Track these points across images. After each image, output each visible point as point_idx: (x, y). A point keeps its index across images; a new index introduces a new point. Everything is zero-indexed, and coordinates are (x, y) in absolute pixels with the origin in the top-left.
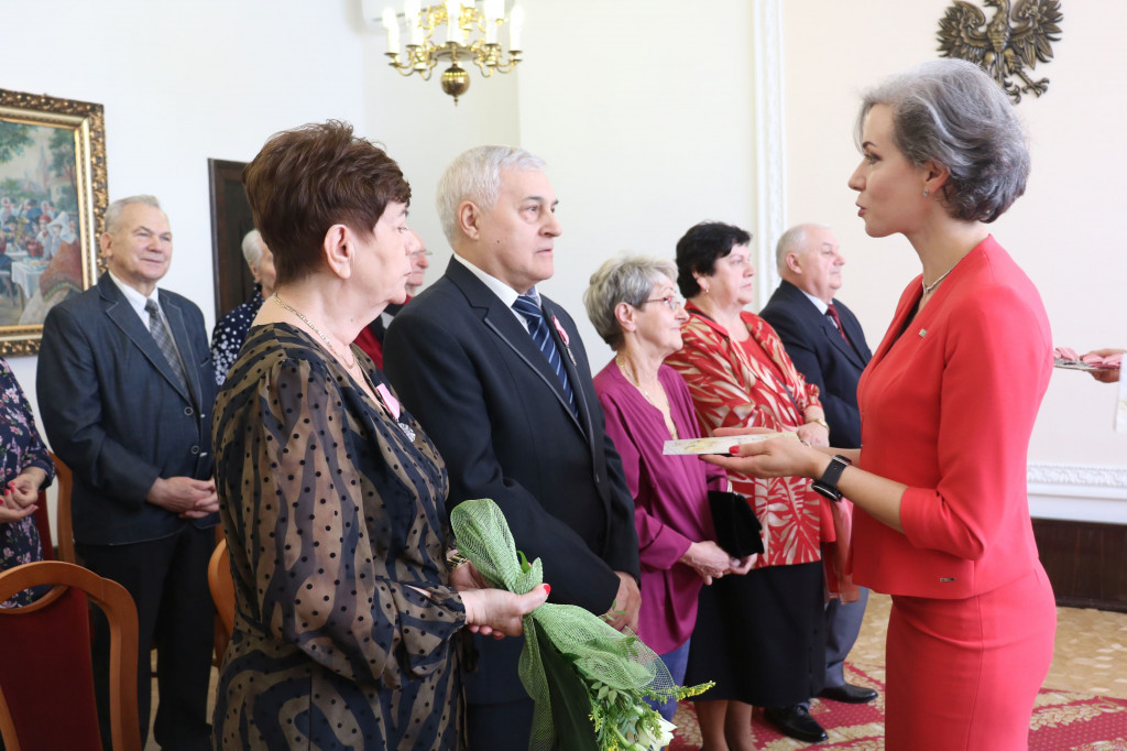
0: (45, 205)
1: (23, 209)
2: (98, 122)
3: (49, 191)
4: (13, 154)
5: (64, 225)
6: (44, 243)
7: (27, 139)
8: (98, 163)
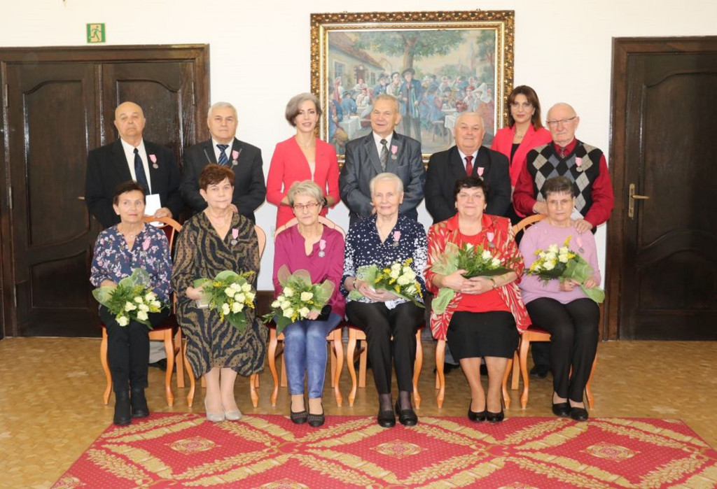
0: (471, 79)
1: (455, 83)
2: (510, 23)
3: (475, 70)
4: (452, 49)
5: (483, 92)
6: (468, 103)
7: (461, 39)
8: (509, 49)
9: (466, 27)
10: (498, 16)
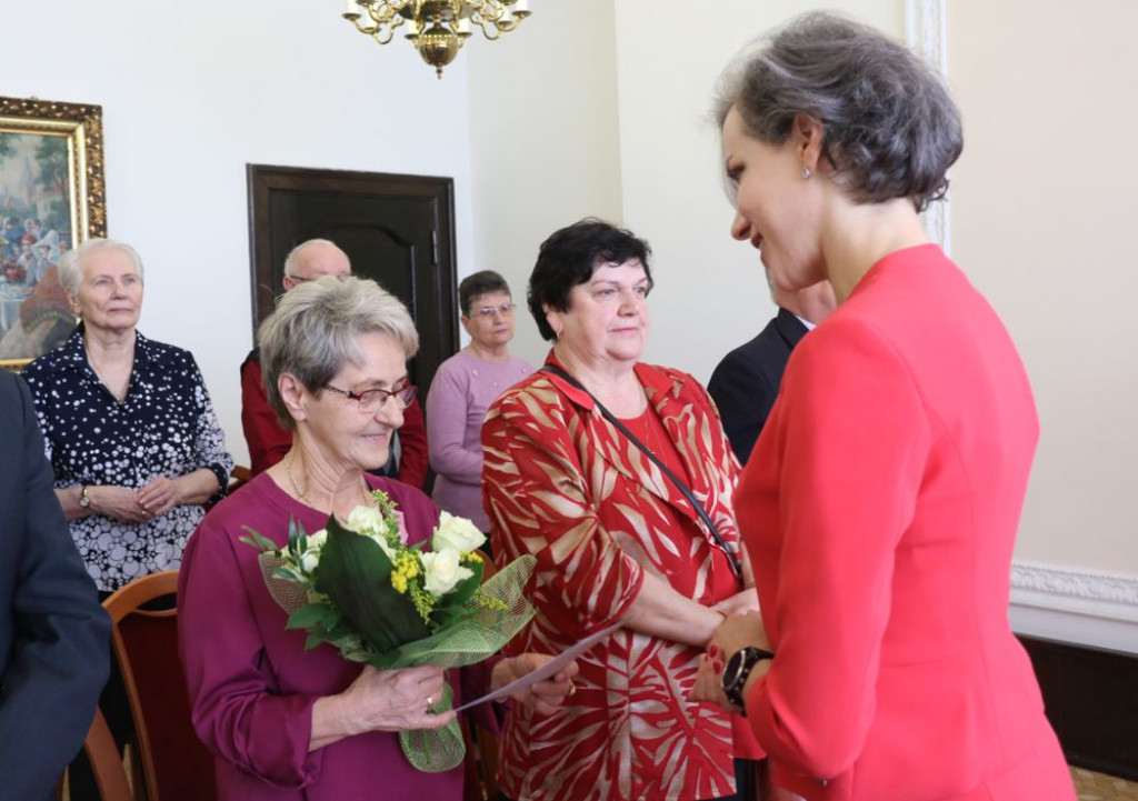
0: (30, 224)
2: (95, 127)
3: (35, 207)
5: (53, 246)
6: (27, 266)
7: (7, 149)
8: (95, 173)
9: (15, 127)
10: (73, 112)
